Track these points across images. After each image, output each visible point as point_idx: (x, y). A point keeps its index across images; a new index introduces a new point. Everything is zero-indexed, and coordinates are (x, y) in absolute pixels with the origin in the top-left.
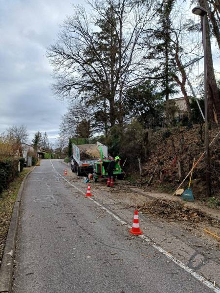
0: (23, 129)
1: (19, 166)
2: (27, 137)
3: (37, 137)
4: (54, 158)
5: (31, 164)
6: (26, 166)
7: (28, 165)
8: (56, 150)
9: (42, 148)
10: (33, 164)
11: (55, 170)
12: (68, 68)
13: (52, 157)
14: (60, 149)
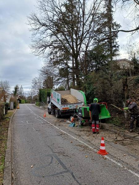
0: (6, 83)
1: (4, 110)
2: (9, 88)
3: (16, 89)
4: (28, 103)
5: (13, 107)
6: (9, 109)
7: (11, 108)
8: (28, 97)
9: (19, 96)
10: (15, 107)
11: (33, 112)
12: (43, 33)
13: (26, 102)
14: (31, 97)
